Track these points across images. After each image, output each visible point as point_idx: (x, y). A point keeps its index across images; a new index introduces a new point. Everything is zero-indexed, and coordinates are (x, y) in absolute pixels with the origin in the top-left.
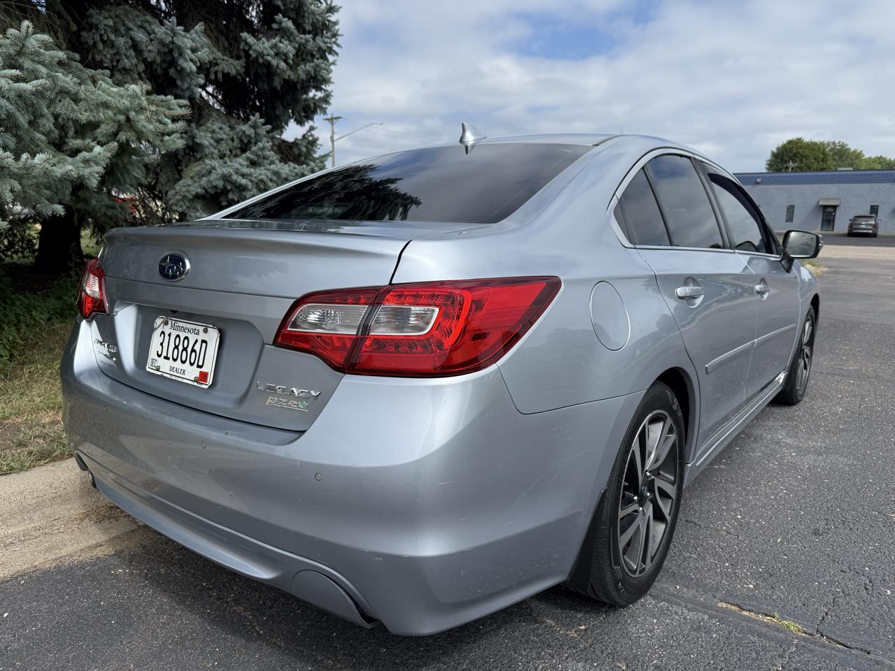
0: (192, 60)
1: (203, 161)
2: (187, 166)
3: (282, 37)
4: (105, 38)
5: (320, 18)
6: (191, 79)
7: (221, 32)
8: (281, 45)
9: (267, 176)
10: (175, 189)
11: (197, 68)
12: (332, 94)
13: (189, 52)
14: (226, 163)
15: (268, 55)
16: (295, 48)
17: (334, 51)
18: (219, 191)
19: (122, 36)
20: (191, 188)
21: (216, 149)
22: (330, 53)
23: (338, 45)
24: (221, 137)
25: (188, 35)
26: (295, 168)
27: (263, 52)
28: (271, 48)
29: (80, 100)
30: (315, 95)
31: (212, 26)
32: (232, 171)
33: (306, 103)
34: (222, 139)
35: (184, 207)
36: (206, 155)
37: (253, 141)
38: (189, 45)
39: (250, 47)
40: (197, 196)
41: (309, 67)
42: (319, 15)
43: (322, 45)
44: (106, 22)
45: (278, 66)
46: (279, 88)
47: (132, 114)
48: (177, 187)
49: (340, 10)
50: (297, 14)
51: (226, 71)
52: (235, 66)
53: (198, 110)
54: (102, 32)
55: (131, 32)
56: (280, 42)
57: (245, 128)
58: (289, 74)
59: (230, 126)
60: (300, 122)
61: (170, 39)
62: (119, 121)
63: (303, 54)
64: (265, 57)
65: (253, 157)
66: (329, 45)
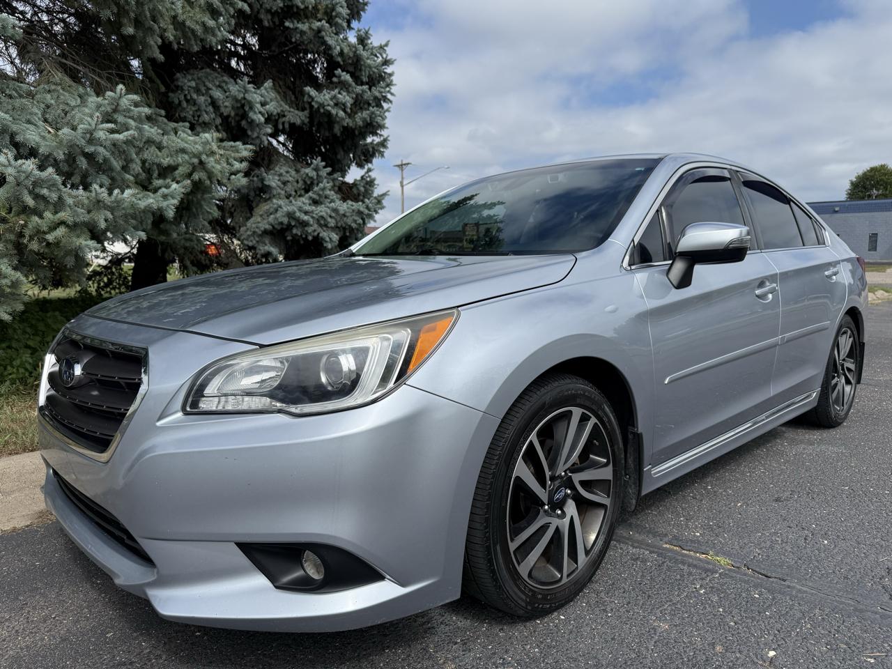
0: (260, 112)
1: (272, 201)
2: (257, 205)
3: (342, 89)
4: (189, 98)
5: (376, 70)
6: (260, 129)
7: (289, 88)
8: (340, 96)
9: (327, 213)
10: (246, 226)
11: (266, 119)
12: (389, 138)
13: (258, 106)
14: (291, 202)
15: (328, 105)
16: (353, 98)
17: (389, 99)
18: (285, 227)
19: (203, 95)
20: (260, 225)
21: (283, 190)
22: (384, 101)
23: (392, 94)
24: (286, 179)
25: (258, 91)
26: (352, 206)
27: (323, 103)
28: (331, 99)
29: (163, 147)
30: (373, 140)
31: (281, 83)
32: (295, 209)
33: (366, 147)
34: (288, 181)
35: (254, 242)
36: (274, 196)
37: (315, 182)
38: (258, 100)
39: (313, 99)
40: (265, 232)
41: (365, 114)
42: (375, 68)
43: (377, 94)
44: (189, 84)
45: (337, 115)
46: (339, 135)
47: (204, 157)
48: (249, 224)
49: (395, 62)
50: (355, 68)
51: (292, 121)
52: (300, 117)
53: (268, 156)
54: (187, 92)
55: (210, 92)
56: (339, 93)
57: (308, 170)
58: (348, 122)
59: (296, 170)
60: (360, 165)
61: (242, 95)
62: (193, 164)
63: (359, 103)
64: (325, 107)
65: (315, 196)
66: (384, 94)
